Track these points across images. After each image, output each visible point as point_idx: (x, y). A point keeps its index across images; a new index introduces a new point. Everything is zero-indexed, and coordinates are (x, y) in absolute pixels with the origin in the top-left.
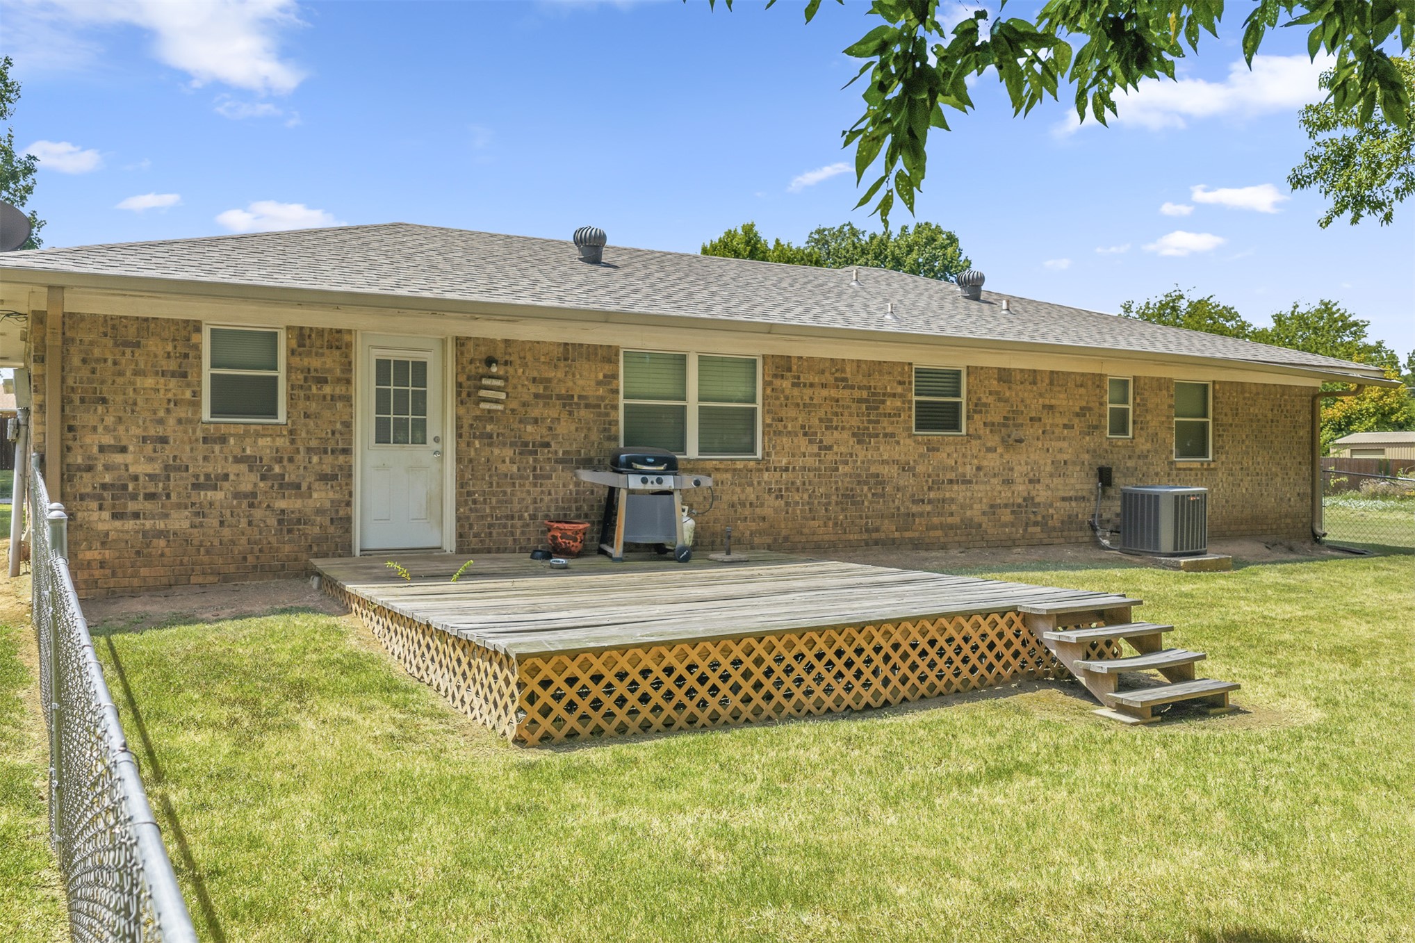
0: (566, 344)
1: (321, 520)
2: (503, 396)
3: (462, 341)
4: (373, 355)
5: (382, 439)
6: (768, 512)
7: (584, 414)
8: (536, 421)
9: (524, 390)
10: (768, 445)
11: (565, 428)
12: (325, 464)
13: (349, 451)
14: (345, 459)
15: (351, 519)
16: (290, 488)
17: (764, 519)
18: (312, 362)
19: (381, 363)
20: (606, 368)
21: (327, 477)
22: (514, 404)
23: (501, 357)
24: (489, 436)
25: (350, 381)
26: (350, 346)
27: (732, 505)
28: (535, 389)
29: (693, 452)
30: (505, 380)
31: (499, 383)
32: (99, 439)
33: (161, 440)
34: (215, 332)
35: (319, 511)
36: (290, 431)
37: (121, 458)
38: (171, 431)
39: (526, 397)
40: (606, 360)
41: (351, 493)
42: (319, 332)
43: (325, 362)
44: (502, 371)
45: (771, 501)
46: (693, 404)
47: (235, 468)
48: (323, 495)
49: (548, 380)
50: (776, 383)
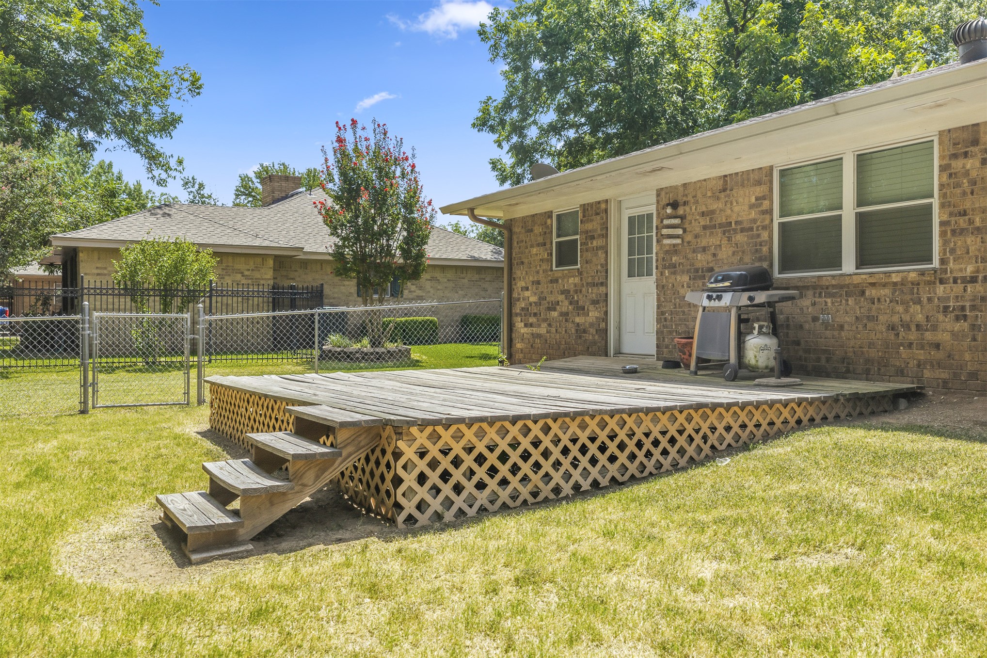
0: (725, 176)
1: (592, 331)
2: (680, 232)
3: (659, 192)
4: (626, 214)
5: (631, 275)
6: (944, 337)
7: (740, 238)
8: (704, 249)
9: (696, 224)
10: (948, 250)
11: (725, 253)
12: (594, 293)
13: (604, 284)
14: (602, 289)
15: (606, 331)
16: (581, 310)
17: (937, 346)
18: (589, 226)
19: (631, 220)
20: (759, 191)
21: (595, 302)
22: (689, 237)
23: (681, 199)
24: (674, 266)
25: (606, 236)
26: (606, 211)
27: (892, 328)
28: (704, 221)
29: (849, 265)
30: (682, 218)
31: (677, 221)
32: (521, 284)
33: (538, 283)
34: (559, 216)
35: (592, 325)
36: (580, 273)
37: (527, 294)
38: (541, 277)
39: (698, 230)
40: (759, 183)
41: (606, 313)
42: (591, 205)
43: (594, 225)
44: (681, 211)
45: (948, 323)
46: (849, 214)
47: (561, 298)
48: (594, 314)
49: (713, 212)
50: (957, 165)
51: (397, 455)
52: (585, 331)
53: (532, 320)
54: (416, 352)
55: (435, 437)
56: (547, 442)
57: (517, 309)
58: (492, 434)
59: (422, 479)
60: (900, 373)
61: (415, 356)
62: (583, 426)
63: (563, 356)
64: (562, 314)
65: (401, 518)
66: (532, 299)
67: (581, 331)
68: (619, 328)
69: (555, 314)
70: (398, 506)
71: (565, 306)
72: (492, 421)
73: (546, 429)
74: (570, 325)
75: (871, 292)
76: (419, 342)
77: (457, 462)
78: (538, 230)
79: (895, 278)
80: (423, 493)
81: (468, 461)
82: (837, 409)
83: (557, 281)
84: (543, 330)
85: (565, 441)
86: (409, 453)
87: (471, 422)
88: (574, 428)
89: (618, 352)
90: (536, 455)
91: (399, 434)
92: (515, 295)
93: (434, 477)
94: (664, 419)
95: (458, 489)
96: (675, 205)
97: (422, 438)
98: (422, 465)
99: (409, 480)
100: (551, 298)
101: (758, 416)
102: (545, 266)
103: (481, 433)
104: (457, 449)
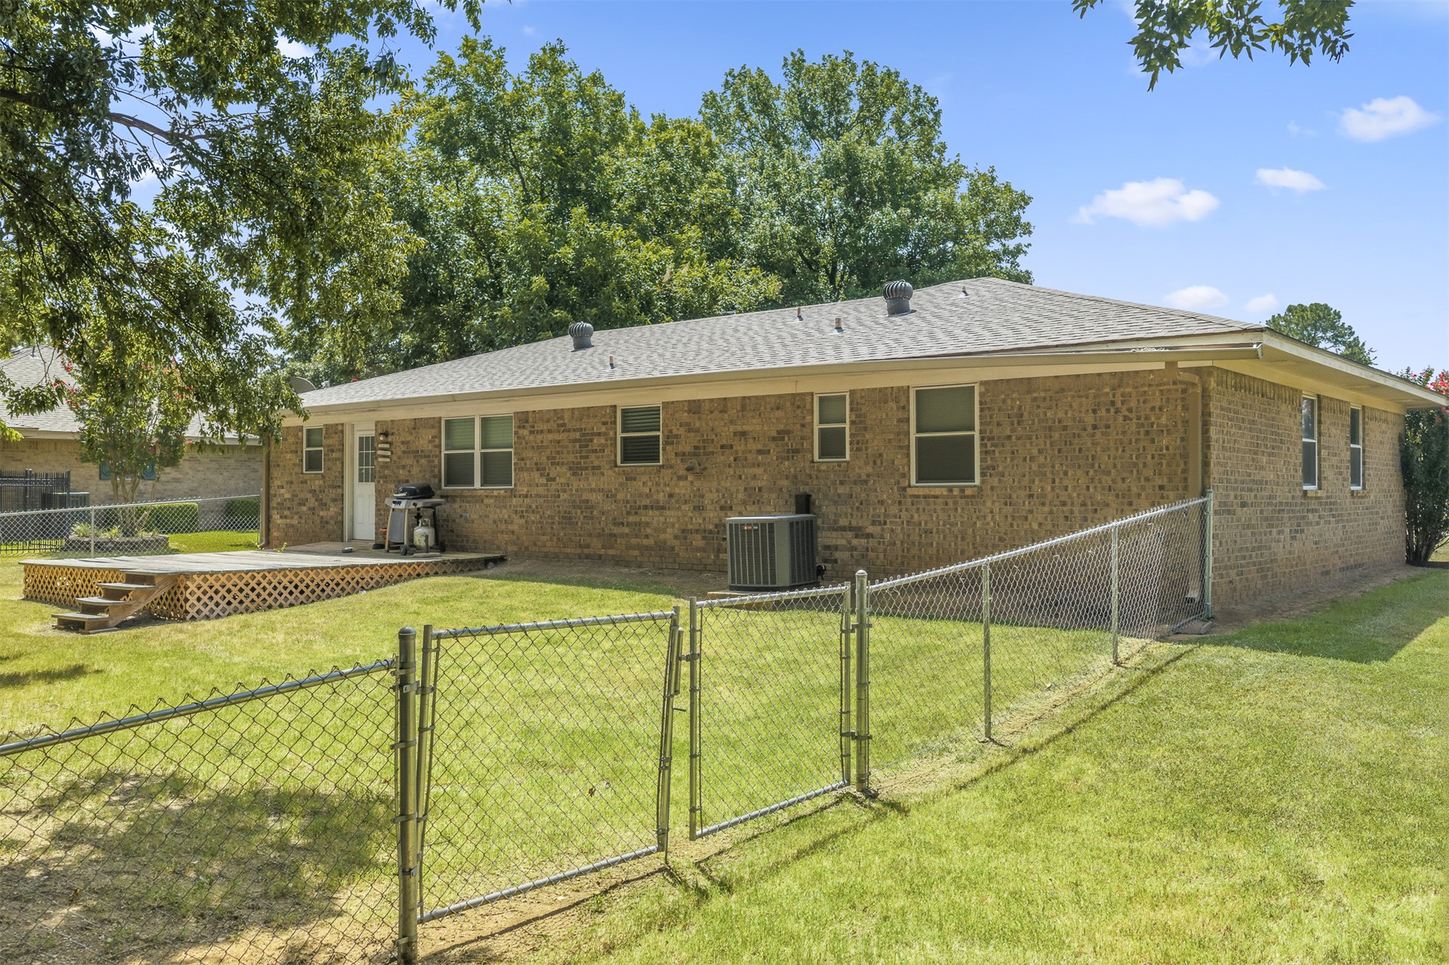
0: (415, 419)
1: (332, 522)
2: (389, 453)
3: (377, 423)
4: (357, 435)
5: (361, 480)
6: (515, 527)
7: (423, 461)
8: (404, 467)
9: (400, 449)
10: (518, 479)
11: (415, 470)
12: (333, 493)
13: (341, 487)
14: (339, 491)
15: (342, 522)
16: (324, 505)
17: (513, 532)
18: (330, 442)
19: (361, 439)
20: (434, 432)
21: (334, 500)
22: (395, 458)
23: (390, 431)
24: (386, 477)
25: (342, 450)
26: (342, 431)
27: (495, 522)
28: (403, 448)
29: (477, 484)
30: (391, 444)
31: (387, 446)
32: (278, 483)
33: (291, 483)
34: (308, 431)
35: (332, 518)
36: (323, 477)
37: (282, 491)
38: (294, 478)
39: (400, 453)
40: (433, 427)
41: (342, 509)
42: (331, 426)
43: (333, 441)
44: (390, 439)
45: (516, 518)
46: (477, 452)
47: (309, 496)
48: (333, 509)
49: (408, 442)
50: (521, 431)
51: (186, 588)
52: (327, 523)
53: (286, 513)
54: (174, 540)
55: (205, 580)
56: (264, 583)
57: (273, 504)
58: (235, 579)
59: (199, 599)
60: (498, 548)
61: (172, 545)
62: (285, 576)
63: (311, 541)
64: (310, 509)
65: (188, 617)
66: (287, 496)
67: (324, 522)
68: (352, 520)
69: (305, 508)
70: (187, 612)
71: (312, 502)
72: (235, 573)
73: (264, 577)
74: (316, 518)
75: (486, 501)
76: (176, 530)
77: (217, 592)
78: (291, 440)
79: (495, 493)
80: (199, 606)
81: (223, 592)
82: (436, 569)
83: (306, 482)
84: (295, 522)
85: (275, 583)
86: (192, 587)
87: (224, 573)
88: (280, 576)
89: (352, 539)
90: (258, 589)
91: (187, 578)
92: (272, 492)
93: (205, 599)
94: (333, 573)
95: (217, 604)
96: (386, 434)
97: (199, 580)
98: (199, 593)
99: (193, 600)
100: (302, 496)
101: (391, 571)
102: (297, 469)
103: (229, 579)
104: (217, 586)
